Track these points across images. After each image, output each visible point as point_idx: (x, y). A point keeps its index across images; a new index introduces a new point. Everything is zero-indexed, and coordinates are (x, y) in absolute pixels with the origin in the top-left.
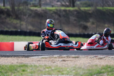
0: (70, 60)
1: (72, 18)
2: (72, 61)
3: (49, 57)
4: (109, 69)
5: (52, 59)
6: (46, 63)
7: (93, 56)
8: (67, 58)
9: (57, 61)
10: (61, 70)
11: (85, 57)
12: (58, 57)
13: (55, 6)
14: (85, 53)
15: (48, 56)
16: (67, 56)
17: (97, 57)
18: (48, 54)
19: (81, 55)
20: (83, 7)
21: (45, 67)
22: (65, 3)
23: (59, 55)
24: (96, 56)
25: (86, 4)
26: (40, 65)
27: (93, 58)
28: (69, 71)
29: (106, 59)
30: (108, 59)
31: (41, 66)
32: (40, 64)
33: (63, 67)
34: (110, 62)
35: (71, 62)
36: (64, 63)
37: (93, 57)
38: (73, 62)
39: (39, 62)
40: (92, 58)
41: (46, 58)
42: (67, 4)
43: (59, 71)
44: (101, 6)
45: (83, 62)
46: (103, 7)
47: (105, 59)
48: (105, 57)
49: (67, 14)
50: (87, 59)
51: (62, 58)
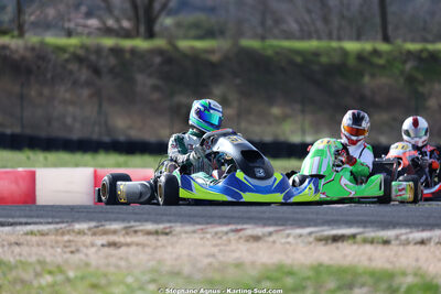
0: (137, 245)
1: (144, 82)
2: (144, 245)
3: (57, 230)
4: (289, 281)
5: (66, 238)
6: (44, 253)
7: (225, 229)
8: (124, 235)
9: (87, 247)
10: (103, 281)
11: (194, 232)
12: (89, 229)
13: (79, 34)
14: (195, 216)
15: (52, 227)
16: (126, 228)
17: (241, 233)
18: (53, 217)
19: (179, 224)
20: (186, 37)
21: (38, 268)
22: (118, 20)
23: (93, 224)
24: (239, 227)
25: (196, 25)
26: (23, 259)
27: (224, 238)
28: (135, 285)
29: (274, 242)
30: (283, 241)
31: (24, 264)
32: (20, 255)
33: (112, 269)
34: (294, 251)
35: (140, 248)
36: (112, 256)
37: (227, 233)
38: (148, 250)
39: (17, 249)
40: (220, 238)
41: (42, 234)
42: (126, 24)
43: (94, 286)
44: (255, 36)
45: (185, 252)
46: (263, 38)
47: (271, 239)
48: (270, 234)
49: (124, 64)
50: (202, 239)
51: (106, 233)
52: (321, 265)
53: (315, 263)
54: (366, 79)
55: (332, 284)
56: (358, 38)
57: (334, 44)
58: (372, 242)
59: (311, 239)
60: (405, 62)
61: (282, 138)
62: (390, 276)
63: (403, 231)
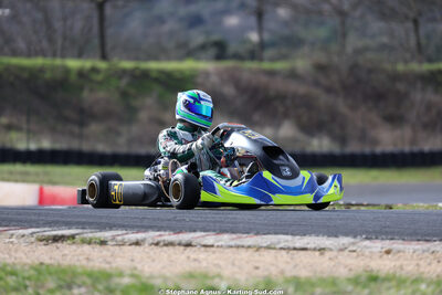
4: (11, 280)
30: (7, 240)
34: (16, 251)
52: (42, 264)
53: (37, 262)
54: (86, 94)
55: (51, 284)
56: (80, 55)
57: (58, 62)
58: (90, 243)
59: (33, 239)
60: (120, 78)
61: (8, 145)
62: (108, 276)
63: (120, 232)
